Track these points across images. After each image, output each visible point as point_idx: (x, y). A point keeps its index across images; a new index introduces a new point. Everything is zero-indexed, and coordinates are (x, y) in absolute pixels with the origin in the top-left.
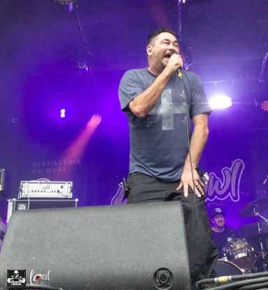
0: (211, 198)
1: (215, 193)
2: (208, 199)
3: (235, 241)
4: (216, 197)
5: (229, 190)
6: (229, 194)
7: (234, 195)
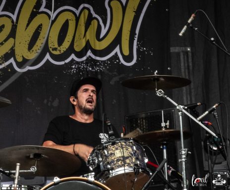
0: (80, 54)
1: (88, 46)
2: (73, 56)
3: (113, 144)
4: (89, 53)
5: (117, 41)
6: (117, 50)
7: (127, 53)
